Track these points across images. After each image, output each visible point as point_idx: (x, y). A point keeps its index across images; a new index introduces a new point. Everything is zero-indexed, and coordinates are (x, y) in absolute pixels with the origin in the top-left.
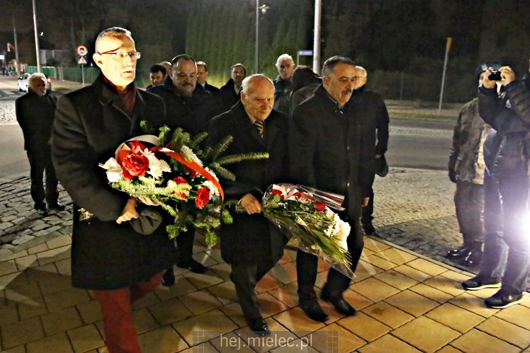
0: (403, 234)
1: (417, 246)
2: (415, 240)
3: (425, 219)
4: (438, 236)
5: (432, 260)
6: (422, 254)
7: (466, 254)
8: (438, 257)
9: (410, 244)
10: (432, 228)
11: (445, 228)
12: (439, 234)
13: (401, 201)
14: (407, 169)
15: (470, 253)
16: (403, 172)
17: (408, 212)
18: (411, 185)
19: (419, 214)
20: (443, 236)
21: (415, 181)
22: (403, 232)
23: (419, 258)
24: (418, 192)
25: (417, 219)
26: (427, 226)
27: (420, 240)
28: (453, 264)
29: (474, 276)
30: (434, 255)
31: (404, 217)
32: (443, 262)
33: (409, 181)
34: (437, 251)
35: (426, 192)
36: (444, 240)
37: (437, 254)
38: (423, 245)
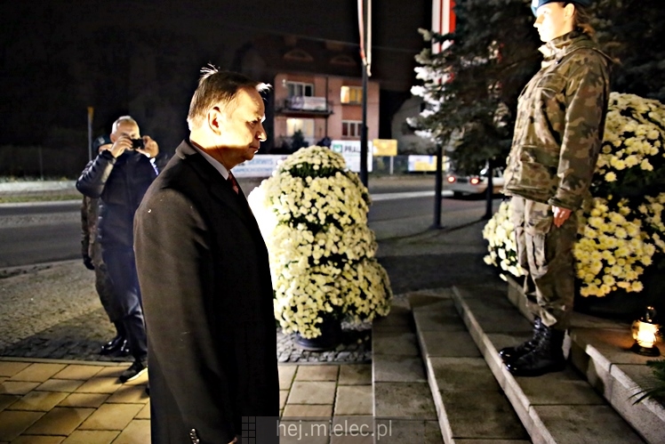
0: (47, 344)
1: (66, 351)
2: (63, 346)
3: (75, 318)
4: (91, 333)
5: (85, 362)
6: (73, 359)
7: (121, 343)
8: (92, 357)
9: (56, 353)
10: (84, 326)
11: (98, 322)
12: (92, 330)
13: (44, 304)
14: (54, 264)
15: (125, 342)
16: (48, 267)
17: (54, 314)
18: (58, 282)
19: (67, 314)
20: (96, 331)
21: (63, 276)
22: (46, 340)
23: (69, 365)
24: (66, 288)
25: (65, 320)
26: (77, 325)
27: (70, 343)
28: (109, 359)
29: (131, 364)
30: (86, 356)
31: (48, 322)
32: (98, 360)
33: (55, 277)
34: (90, 350)
35: (76, 286)
36: (98, 335)
37: (91, 354)
38: (74, 349)
